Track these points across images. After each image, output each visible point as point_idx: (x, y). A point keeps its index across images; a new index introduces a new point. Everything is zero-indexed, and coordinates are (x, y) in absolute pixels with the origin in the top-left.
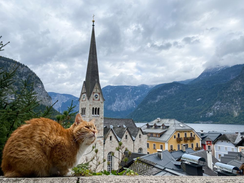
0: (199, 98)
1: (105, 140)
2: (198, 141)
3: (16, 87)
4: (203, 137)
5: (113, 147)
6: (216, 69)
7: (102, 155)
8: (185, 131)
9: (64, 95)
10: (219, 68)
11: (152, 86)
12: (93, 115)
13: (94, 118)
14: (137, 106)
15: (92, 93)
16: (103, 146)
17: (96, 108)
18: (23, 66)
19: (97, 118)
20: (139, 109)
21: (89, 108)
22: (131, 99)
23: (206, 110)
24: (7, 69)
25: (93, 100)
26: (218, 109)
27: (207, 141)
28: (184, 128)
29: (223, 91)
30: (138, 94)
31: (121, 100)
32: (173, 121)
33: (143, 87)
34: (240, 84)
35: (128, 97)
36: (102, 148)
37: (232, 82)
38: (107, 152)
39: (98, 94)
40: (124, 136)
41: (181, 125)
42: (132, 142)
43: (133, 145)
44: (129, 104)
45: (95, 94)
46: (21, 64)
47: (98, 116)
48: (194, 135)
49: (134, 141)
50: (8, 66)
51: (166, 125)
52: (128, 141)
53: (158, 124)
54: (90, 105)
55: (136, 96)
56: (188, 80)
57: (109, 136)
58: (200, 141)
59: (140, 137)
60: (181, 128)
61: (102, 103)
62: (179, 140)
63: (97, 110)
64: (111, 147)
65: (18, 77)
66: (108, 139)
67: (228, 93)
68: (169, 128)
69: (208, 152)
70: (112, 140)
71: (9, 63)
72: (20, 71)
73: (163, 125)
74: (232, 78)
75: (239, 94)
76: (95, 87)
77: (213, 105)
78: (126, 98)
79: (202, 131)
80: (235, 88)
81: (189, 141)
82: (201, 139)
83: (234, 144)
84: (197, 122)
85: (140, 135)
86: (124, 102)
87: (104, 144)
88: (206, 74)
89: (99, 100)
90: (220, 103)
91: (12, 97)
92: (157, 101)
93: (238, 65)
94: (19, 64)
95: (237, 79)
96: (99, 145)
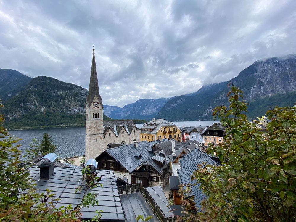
0: (198, 105)
1: (105, 136)
2: (179, 133)
3: (79, 102)
4: (184, 130)
5: (112, 140)
6: (210, 85)
7: (102, 146)
8: (169, 127)
9: (112, 106)
10: (211, 85)
11: (168, 98)
12: (94, 119)
13: (94, 121)
14: (159, 111)
15: (92, 103)
16: (103, 140)
17: (96, 114)
18: (82, 88)
19: (98, 121)
20: (160, 114)
21: (90, 114)
22: (154, 107)
23: (203, 112)
24: (73, 91)
25: (93, 108)
26: (210, 111)
27: (185, 133)
28: (168, 125)
29: (214, 100)
30: (159, 104)
31: (148, 108)
32: (162, 120)
33: (162, 99)
34: (225, 95)
35: (153, 106)
36: (103, 141)
37: (220, 93)
38: (106, 144)
39: (97, 104)
40: (121, 132)
41: (167, 123)
42: (128, 136)
43: (128, 138)
44: (154, 110)
45: (94, 104)
46: (82, 87)
47: (98, 119)
48: (176, 129)
49: (129, 135)
50: (73, 89)
51: (157, 123)
52: (124, 136)
53: (152, 123)
54: (91, 112)
55: (158, 105)
56: (191, 94)
57: (109, 132)
58: (181, 133)
59: (134, 132)
60: (166, 125)
61: (101, 110)
62: (165, 133)
63: (97, 115)
64: (110, 140)
65: (80, 96)
66: (108, 135)
67: (217, 101)
68: (159, 125)
69: (172, 141)
70: (111, 135)
71: (73, 87)
72: (81, 92)
73: (155, 123)
74: (220, 91)
75: (224, 101)
76: (94, 98)
77: (207, 109)
78: (152, 107)
79: (184, 126)
80: (221, 97)
81: (172, 133)
82: (182, 132)
83: (201, 134)
84: (197, 120)
85: (134, 131)
86: (150, 109)
87: (104, 138)
88: (203, 88)
89: (99, 108)
90: (212, 107)
91: (77, 109)
92: (171, 108)
93: (223, 82)
94: (80, 87)
95: (223, 91)
96: (100, 139)
